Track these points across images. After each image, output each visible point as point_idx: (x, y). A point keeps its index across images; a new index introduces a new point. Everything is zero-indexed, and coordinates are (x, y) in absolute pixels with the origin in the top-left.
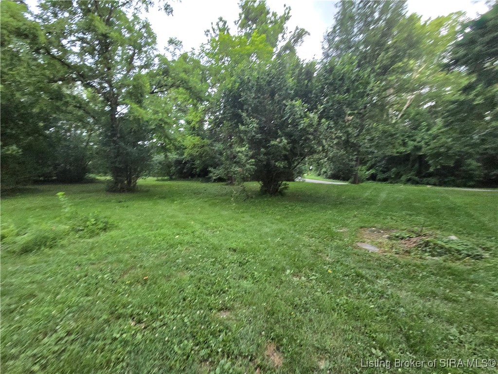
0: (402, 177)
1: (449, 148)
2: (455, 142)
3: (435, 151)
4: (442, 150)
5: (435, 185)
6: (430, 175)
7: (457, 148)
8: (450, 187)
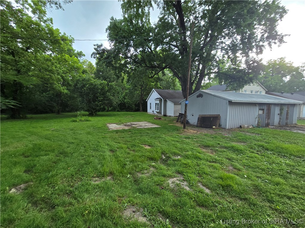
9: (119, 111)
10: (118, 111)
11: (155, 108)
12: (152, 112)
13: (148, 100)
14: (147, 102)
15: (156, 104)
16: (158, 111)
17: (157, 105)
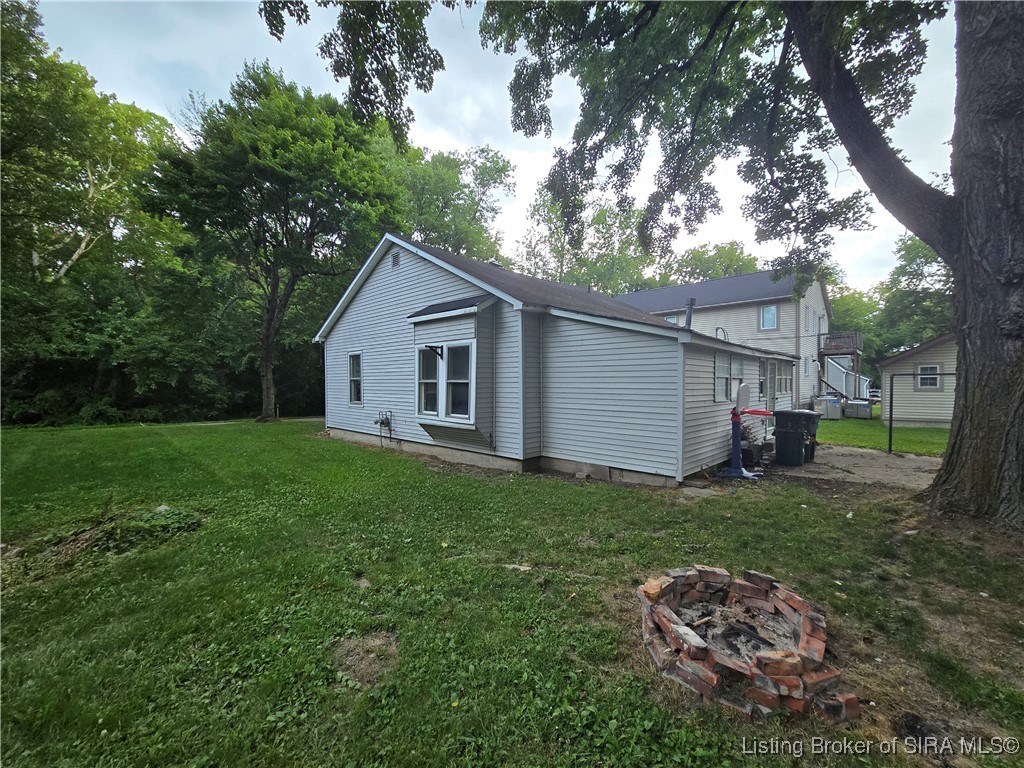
0: (84, 409)
1: (166, 353)
2: (173, 343)
3: (141, 357)
4: (154, 355)
5: (156, 420)
6: (144, 402)
7: (178, 353)
8: (182, 422)
9: (110, 421)
10: (100, 417)
11: (414, 396)
12: (376, 429)
13: (327, 336)
14: (320, 349)
15: (429, 357)
16: (466, 421)
17: (442, 366)
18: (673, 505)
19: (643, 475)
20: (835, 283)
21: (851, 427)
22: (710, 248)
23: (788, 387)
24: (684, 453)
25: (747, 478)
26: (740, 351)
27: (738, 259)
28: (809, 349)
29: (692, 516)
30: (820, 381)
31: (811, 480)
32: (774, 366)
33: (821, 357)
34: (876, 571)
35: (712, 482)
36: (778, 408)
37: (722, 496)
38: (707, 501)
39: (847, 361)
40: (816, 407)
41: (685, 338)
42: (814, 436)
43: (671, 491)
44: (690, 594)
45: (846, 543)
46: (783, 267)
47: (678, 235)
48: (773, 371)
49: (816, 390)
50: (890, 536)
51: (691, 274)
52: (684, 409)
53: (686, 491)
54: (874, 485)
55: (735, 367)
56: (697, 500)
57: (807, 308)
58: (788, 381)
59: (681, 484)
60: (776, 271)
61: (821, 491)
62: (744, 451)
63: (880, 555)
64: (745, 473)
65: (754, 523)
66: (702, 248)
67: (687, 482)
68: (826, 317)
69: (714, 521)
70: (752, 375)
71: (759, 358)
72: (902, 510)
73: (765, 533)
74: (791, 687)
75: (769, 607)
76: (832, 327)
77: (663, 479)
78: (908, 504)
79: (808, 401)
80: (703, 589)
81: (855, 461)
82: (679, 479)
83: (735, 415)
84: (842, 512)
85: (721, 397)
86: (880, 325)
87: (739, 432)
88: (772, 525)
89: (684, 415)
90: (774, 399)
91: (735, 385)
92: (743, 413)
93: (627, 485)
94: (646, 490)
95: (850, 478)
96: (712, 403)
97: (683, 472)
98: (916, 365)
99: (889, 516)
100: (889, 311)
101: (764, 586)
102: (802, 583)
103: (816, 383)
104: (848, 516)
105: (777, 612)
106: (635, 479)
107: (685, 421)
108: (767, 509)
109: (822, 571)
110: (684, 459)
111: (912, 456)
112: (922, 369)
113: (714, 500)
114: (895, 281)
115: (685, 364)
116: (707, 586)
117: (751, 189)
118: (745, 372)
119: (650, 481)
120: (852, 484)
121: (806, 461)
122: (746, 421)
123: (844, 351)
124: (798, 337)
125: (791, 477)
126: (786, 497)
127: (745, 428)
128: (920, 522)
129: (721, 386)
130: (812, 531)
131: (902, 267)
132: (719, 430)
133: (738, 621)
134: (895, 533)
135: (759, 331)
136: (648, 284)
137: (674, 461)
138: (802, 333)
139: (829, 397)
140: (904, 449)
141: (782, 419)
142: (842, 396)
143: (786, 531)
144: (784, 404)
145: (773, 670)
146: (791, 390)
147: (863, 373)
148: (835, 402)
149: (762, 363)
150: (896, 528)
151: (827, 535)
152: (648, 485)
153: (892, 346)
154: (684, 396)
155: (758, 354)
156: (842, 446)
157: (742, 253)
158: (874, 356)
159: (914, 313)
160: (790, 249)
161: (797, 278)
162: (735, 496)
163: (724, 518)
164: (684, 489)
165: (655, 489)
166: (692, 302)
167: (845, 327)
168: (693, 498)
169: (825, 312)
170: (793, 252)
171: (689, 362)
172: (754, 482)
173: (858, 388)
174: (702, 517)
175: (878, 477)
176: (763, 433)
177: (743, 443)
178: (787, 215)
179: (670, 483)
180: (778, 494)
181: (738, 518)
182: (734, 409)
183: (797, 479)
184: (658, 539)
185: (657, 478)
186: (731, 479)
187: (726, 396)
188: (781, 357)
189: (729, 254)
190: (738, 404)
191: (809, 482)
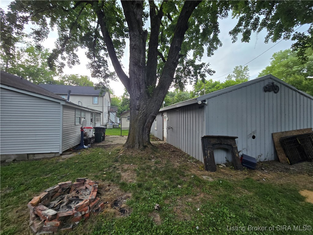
18: (57, 163)
19: (45, 154)
20: (112, 94)
21: (115, 130)
22: (79, 76)
23: (99, 120)
24: (62, 143)
25: (85, 148)
26: (84, 109)
27: (88, 82)
28: (106, 110)
29: (64, 165)
30: (109, 119)
31: (103, 145)
32: (96, 114)
33: (109, 112)
34: (114, 166)
35: (73, 152)
36: (96, 126)
37: (76, 156)
38: (70, 158)
39: (115, 114)
40: (107, 126)
41: (63, 103)
42: (105, 133)
43: (57, 158)
44: (56, 195)
45: (108, 161)
46: (98, 86)
47: (65, 67)
48: (95, 115)
49: (107, 121)
50: (117, 156)
51: (73, 83)
52: (63, 128)
53: (63, 157)
54: (116, 144)
55: (83, 114)
56: (67, 159)
57: (105, 99)
58: (99, 119)
59: (61, 155)
60: (96, 87)
61: (105, 148)
62: (85, 140)
63: (115, 162)
64: (85, 146)
65: (85, 162)
66: (76, 75)
67: (64, 153)
68: (110, 102)
69: (71, 165)
70: (89, 116)
71: (91, 112)
72: (121, 149)
73: (87, 164)
74: (85, 211)
75: (84, 187)
76: (111, 105)
77: (54, 154)
78: (121, 148)
79: (105, 124)
80: (61, 191)
81: (114, 139)
82: (61, 153)
83: (82, 129)
84: (108, 153)
85: (77, 123)
86: (121, 106)
87: (83, 134)
88: (90, 161)
89: (63, 130)
90: (95, 124)
91: (83, 119)
92: (84, 128)
93: (36, 160)
94: (45, 160)
95: (112, 143)
96: (74, 126)
97: (62, 150)
98: (127, 115)
99: (118, 151)
100: (123, 102)
101: (82, 182)
102: (95, 176)
103: (107, 119)
104: (110, 154)
105: (86, 188)
106: (41, 156)
107: (63, 132)
108: (90, 157)
109: (101, 171)
110: (62, 145)
111: (125, 136)
112: (128, 116)
113: (73, 158)
114: (124, 96)
115: (63, 112)
116: (63, 189)
117: (89, 61)
118: (86, 115)
119: (48, 156)
120: (112, 145)
121: (103, 141)
122: (86, 130)
123: (114, 111)
124: (103, 107)
125: (98, 145)
126: (96, 152)
127: (86, 133)
128: (123, 151)
129: (77, 120)
130: (100, 160)
131: (125, 93)
132: (76, 134)
133: (73, 197)
134: (118, 155)
135: (93, 104)
136: (55, 82)
137: (59, 147)
138: (104, 106)
139: (110, 123)
140: (124, 135)
141: (97, 129)
142: (113, 123)
143: (94, 162)
144: (98, 125)
145: (80, 208)
146: (100, 121)
147: (118, 117)
148: (111, 124)
149: (92, 113)
150: (119, 154)
151: (104, 160)
152: (47, 158)
153: (124, 111)
154: (63, 123)
155: (90, 110)
156: (112, 135)
157: (89, 80)
158: (120, 113)
159: (127, 104)
160: (99, 82)
161: (101, 90)
162: (80, 155)
163: (75, 163)
164: (62, 156)
165: (49, 159)
166: (70, 92)
167: (114, 105)
168: (65, 158)
169: (110, 101)
170: (100, 83)
171: (64, 111)
172: (87, 149)
173: (116, 120)
174: (67, 165)
175: (118, 142)
176: (91, 134)
177: (85, 137)
178: (99, 72)
179: (57, 155)
180: (94, 151)
181: (80, 161)
182: (81, 127)
183: (100, 146)
184: (47, 178)
185: (51, 154)
186: (80, 149)
187: (80, 123)
188: (97, 112)
189: (85, 79)
190: (82, 125)
191: (102, 146)
